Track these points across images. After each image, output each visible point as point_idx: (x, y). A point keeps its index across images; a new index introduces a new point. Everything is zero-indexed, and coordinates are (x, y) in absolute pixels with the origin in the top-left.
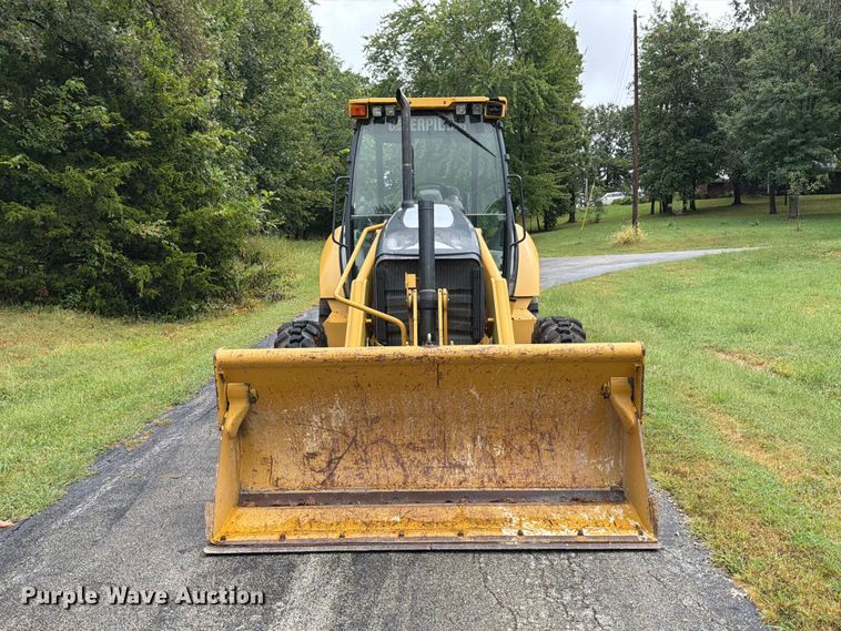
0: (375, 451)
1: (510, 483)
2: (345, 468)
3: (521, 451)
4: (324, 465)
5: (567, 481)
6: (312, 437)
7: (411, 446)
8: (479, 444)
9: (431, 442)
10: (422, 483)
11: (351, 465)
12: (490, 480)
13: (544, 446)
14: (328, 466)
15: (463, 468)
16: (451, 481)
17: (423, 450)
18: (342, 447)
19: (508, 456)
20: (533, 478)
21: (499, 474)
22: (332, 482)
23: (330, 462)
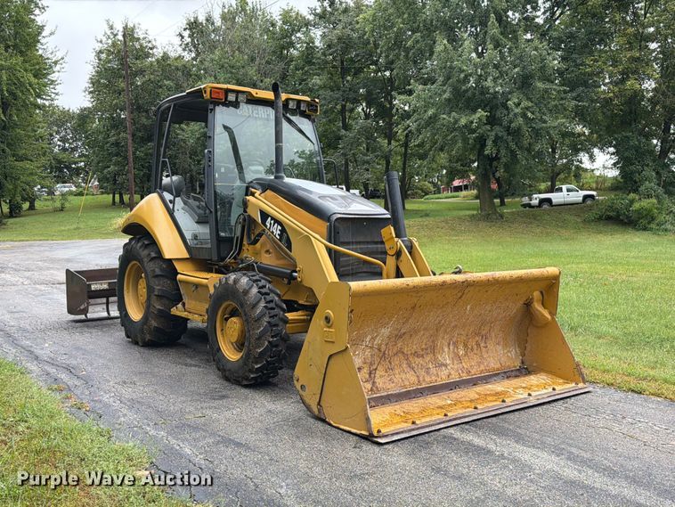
0: (396, 361)
1: (473, 372)
2: (381, 376)
3: (472, 349)
4: (367, 376)
5: (498, 366)
6: (359, 354)
7: (416, 354)
8: (451, 348)
9: (426, 349)
10: (428, 381)
11: (383, 373)
12: (463, 372)
13: (482, 345)
14: (370, 376)
15: (446, 365)
16: (442, 376)
17: (422, 356)
18: (377, 360)
19: (466, 354)
20: (482, 367)
21: (465, 366)
22: (377, 388)
23: (370, 373)
